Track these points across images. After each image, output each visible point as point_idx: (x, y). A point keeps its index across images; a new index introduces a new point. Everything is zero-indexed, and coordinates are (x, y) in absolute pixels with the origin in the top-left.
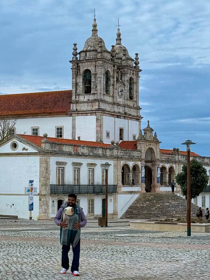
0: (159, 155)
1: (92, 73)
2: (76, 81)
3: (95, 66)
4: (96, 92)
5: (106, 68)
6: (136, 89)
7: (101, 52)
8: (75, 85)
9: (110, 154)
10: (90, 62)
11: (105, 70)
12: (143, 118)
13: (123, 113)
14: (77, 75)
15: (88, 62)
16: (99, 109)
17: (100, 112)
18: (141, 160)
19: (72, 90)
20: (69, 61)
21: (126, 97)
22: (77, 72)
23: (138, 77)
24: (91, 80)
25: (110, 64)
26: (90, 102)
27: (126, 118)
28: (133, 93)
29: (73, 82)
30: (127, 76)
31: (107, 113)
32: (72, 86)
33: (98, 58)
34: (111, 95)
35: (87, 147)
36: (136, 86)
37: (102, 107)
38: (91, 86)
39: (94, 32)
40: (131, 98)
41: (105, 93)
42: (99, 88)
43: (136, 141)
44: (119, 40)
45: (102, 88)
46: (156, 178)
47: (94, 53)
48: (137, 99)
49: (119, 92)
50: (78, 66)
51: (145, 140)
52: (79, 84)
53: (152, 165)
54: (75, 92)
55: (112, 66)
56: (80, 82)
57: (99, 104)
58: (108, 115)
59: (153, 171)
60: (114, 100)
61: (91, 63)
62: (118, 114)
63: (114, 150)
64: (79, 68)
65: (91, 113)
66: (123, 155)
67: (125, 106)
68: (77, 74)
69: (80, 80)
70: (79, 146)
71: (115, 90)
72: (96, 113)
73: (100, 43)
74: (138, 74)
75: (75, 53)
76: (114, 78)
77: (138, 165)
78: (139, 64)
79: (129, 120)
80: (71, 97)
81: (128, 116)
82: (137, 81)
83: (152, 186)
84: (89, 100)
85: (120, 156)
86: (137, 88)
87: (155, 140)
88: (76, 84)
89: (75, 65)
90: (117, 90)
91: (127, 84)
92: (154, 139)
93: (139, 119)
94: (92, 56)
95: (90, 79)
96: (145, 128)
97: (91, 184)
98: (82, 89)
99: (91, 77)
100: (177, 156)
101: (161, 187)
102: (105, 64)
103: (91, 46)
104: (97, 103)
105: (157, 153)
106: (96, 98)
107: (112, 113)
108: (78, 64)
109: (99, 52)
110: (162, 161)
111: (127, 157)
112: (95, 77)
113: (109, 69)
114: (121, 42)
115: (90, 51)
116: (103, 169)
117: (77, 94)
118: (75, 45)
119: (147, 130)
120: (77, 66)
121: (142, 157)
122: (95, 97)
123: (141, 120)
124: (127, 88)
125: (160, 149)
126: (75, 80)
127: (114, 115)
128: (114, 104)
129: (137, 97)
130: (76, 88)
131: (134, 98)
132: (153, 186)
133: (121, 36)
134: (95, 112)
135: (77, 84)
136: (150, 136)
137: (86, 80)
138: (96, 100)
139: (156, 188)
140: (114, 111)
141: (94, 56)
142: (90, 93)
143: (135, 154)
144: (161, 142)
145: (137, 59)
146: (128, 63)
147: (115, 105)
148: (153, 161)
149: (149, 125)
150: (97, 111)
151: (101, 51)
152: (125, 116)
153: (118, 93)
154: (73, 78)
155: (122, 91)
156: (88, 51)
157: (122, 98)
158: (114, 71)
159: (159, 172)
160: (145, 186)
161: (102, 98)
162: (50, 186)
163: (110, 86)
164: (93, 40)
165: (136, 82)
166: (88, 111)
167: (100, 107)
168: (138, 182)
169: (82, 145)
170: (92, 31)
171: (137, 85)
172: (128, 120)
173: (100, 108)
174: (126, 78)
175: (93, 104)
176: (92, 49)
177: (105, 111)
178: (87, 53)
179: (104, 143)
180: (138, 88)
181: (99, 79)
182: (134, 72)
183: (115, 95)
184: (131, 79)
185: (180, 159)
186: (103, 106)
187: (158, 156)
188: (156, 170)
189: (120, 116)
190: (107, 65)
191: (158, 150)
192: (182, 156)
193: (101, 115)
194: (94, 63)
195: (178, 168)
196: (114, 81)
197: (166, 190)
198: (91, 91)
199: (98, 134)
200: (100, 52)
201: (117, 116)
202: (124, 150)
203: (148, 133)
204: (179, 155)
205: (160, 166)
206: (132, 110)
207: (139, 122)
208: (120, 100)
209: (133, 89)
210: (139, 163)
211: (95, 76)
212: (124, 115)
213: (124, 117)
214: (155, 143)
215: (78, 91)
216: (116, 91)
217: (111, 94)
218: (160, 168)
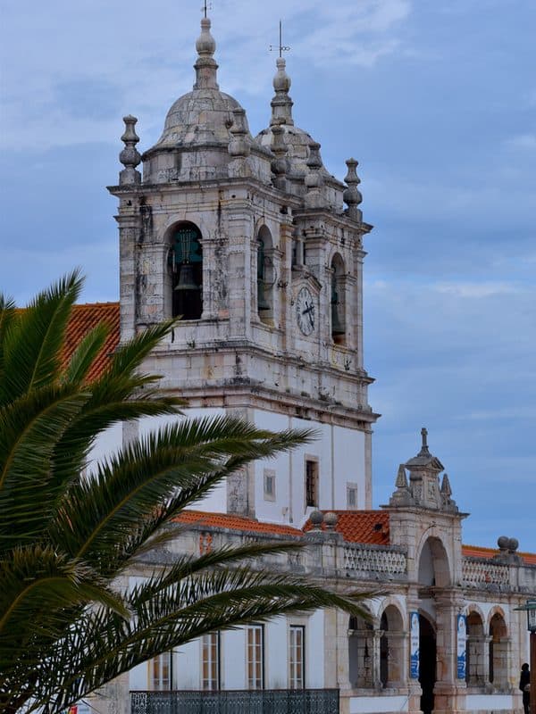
0: (460, 566)
1: (205, 235)
2: (137, 270)
3: (219, 210)
4: (221, 314)
5: (257, 217)
6: (352, 303)
7: (242, 155)
8: (133, 283)
9: (312, 564)
10: (195, 191)
11: (256, 225)
12: (378, 419)
13: (317, 397)
14: (140, 245)
15: (186, 192)
16: (239, 383)
17: (244, 392)
18: (407, 589)
19: (118, 304)
20: (108, 188)
21: (322, 335)
22: (142, 231)
23: (358, 252)
24: (200, 264)
25: (273, 200)
26: (200, 354)
27: (325, 418)
28: (344, 317)
29: (126, 273)
30: (325, 250)
31: (268, 397)
32: (121, 287)
33: (231, 175)
34: (277, 326)
35: (242, 536)
36: (351, 288)
37: (251, 376)
38: (200, 291)
39: (203, 72)
40: (338, 336)
41: (258, 320)
42: (236, 297)
43: (385, 511)
44: (284, 105)
45: (248, 297)
46: (453, 657)
47: (213, 156)
48: (356, 342)
49: (301, 313)
50: (145, 210)
51: (417, 505)
52: (151, 280)
53: (436, 608)
54: (132, 311)
55: (278, 209)
56: (153, 273)
57: (238, 361)
58: (267, 406)
59: (439, 632)
60: (284, 347)
61: (200, 195)
62: (301, 404)
63: (324, 548)
64: (151, 215)
65: (205, 398)
66: (350, 567)
67: (320, 369)
68: (142, 239)
69: (155, 265)
70: (218, 533)
71: (288, 305)
72: (224, 397)
73: (240, 118)
74: (357, 243)
75: (130, 156)
76: (283, 256)
77: (399, 608)
78: (360, 202)
79: (335, 427)
80: (117, 331)
81: (332, 408)
82: (356, 271)
83: (435, 691)
84: (192, 345)
85: (344, 574)
86: (356, 300)
87: (447, 508)
88: (137, 281)
89: (130, 204)
90: (294, 307)
91: (325, 281)
92: (445, 504)
93: (364, 422)
94: (203, 170)
95: (195, 258)
96: (411, 460)
97: (255, 688)
98: (161, 301)
99: (199, 252)
100: (513, 570)
101: (467, 697)
102: (255, 202)
103: (197, 130)
104: (229, 360)
105: (454, 557)
106: (224, 339)
107: (284, 400)
108: (143, 200)
109: (233, 155)
110: (470, 592)
111: (364, 575)
112: (217, 254)
113: (269, 224)
114: (290, 115)
115: (194, 148)
116: (291, 626)
117: (140, 321)
118: (130, 122)
119: (424, 468)
120: (139, 206)
121: (409, 572)
122: (220, 333)
123: (372, 424)
124: (325, 298)
125: (463, 547)
126: (130, 264)
127: (288, 406)
128: (286, 360)
129: (356, 333)
130: (138, 296)
131: (347, 336)
132: (441, 690)
133: (290, 89)
134: (220, 393)
135: (139, 281)
136: (431, 488)
137: (179, 266)
138: (222, 345)
139: (454, 698)
140: (288, 391)
141: (211, 170)
142: (199, 317)
143: (389, 562)
144: (466, 515)
145: (353, 182)
146: (325, 199)
147: (289, 368)
148: (440, 593)
149: (425, 448)
150: (230, 388)
151: (242, 150)
152: (322, 410)
153: (299, 318)
154: (123, 257)
155: (309, 310)
156: (188, 150)
157: (309, 338)
158: (283, 228)
159: (462, 634)
160: (421, 693)
161: (250, 339)
162: (129, 697)
163: (272, 288)
164: (205, 106)
165: (352, 274)
166: (191, 390)
167: (242, 376)
168: (398, 678)
169: (227, 530)
170: (196, 67)
171: (356, 286)
172: (332, 424)
173: (241, 380)
174: (323, 258)
175: (214, 360)
176: (202, 139)
177: (263, 389)
178: (185, 156)
179: (261, 520)
180: (359, 299)
181: (235, 263)
182: (346, 234)
183: (288, 325)
184: (337, 261)
185: (523, 584)
186: (255, 370)
187: (456, 570)
188: (453, 628)
189: (307, 410)
190: (261, 205)
191: (458, 548)
192: (530, 571)
193: (248, 406)
194: (213, 197)
195: (517, 621)
196: (284, 270)
197: (484, 708)
198: (202, 311)
199: (236, 484)
200: (240, 154)
201: (298, 409)
202: (353, 549)
203: (425, 478)
204: (518, 567)
205: (465, 612)
206: (343, 385)
207: (366, 432)
208: (304, 347)
209: (344, 303)
210: (400, 600)
211: (219, 249)
212: (322, 405)
213: (320, 414)
214: (447, 517)
215: (145, 310)
216: (291, 311)
217: (274, 320)
218: (464, 616)
